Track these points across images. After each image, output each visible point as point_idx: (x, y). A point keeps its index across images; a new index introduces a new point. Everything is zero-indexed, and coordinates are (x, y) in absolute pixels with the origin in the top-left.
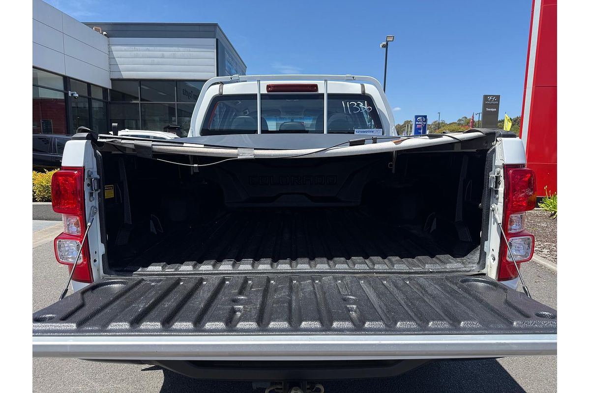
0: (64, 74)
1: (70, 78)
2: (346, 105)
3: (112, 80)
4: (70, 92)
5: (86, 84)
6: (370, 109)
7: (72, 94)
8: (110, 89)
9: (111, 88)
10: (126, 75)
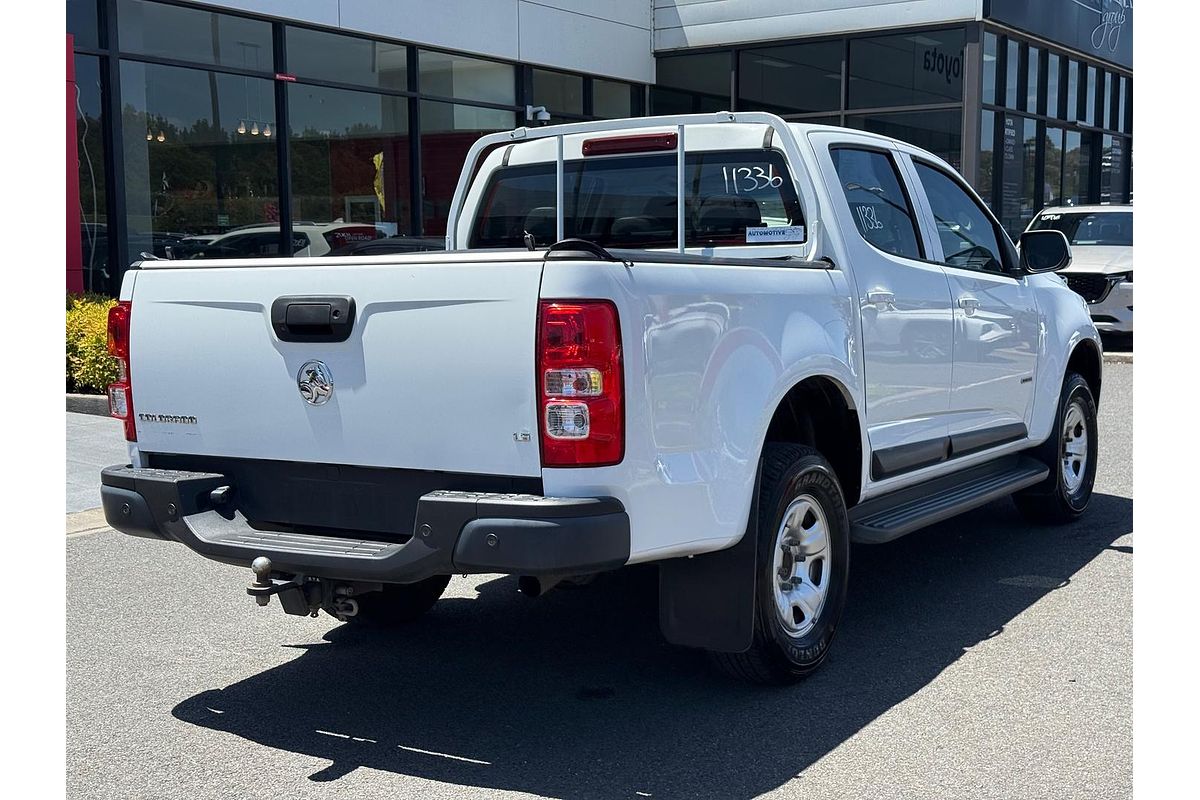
0: (516, 58)
1: (531, 66)
2: (730, 174)
3: (660, 56)
4: (529, 108)
5: (581, 78)
6: (778, 181)
7: (535, 114)
8: (651, 86)
9: (654, 83)
10: (698, 35)
